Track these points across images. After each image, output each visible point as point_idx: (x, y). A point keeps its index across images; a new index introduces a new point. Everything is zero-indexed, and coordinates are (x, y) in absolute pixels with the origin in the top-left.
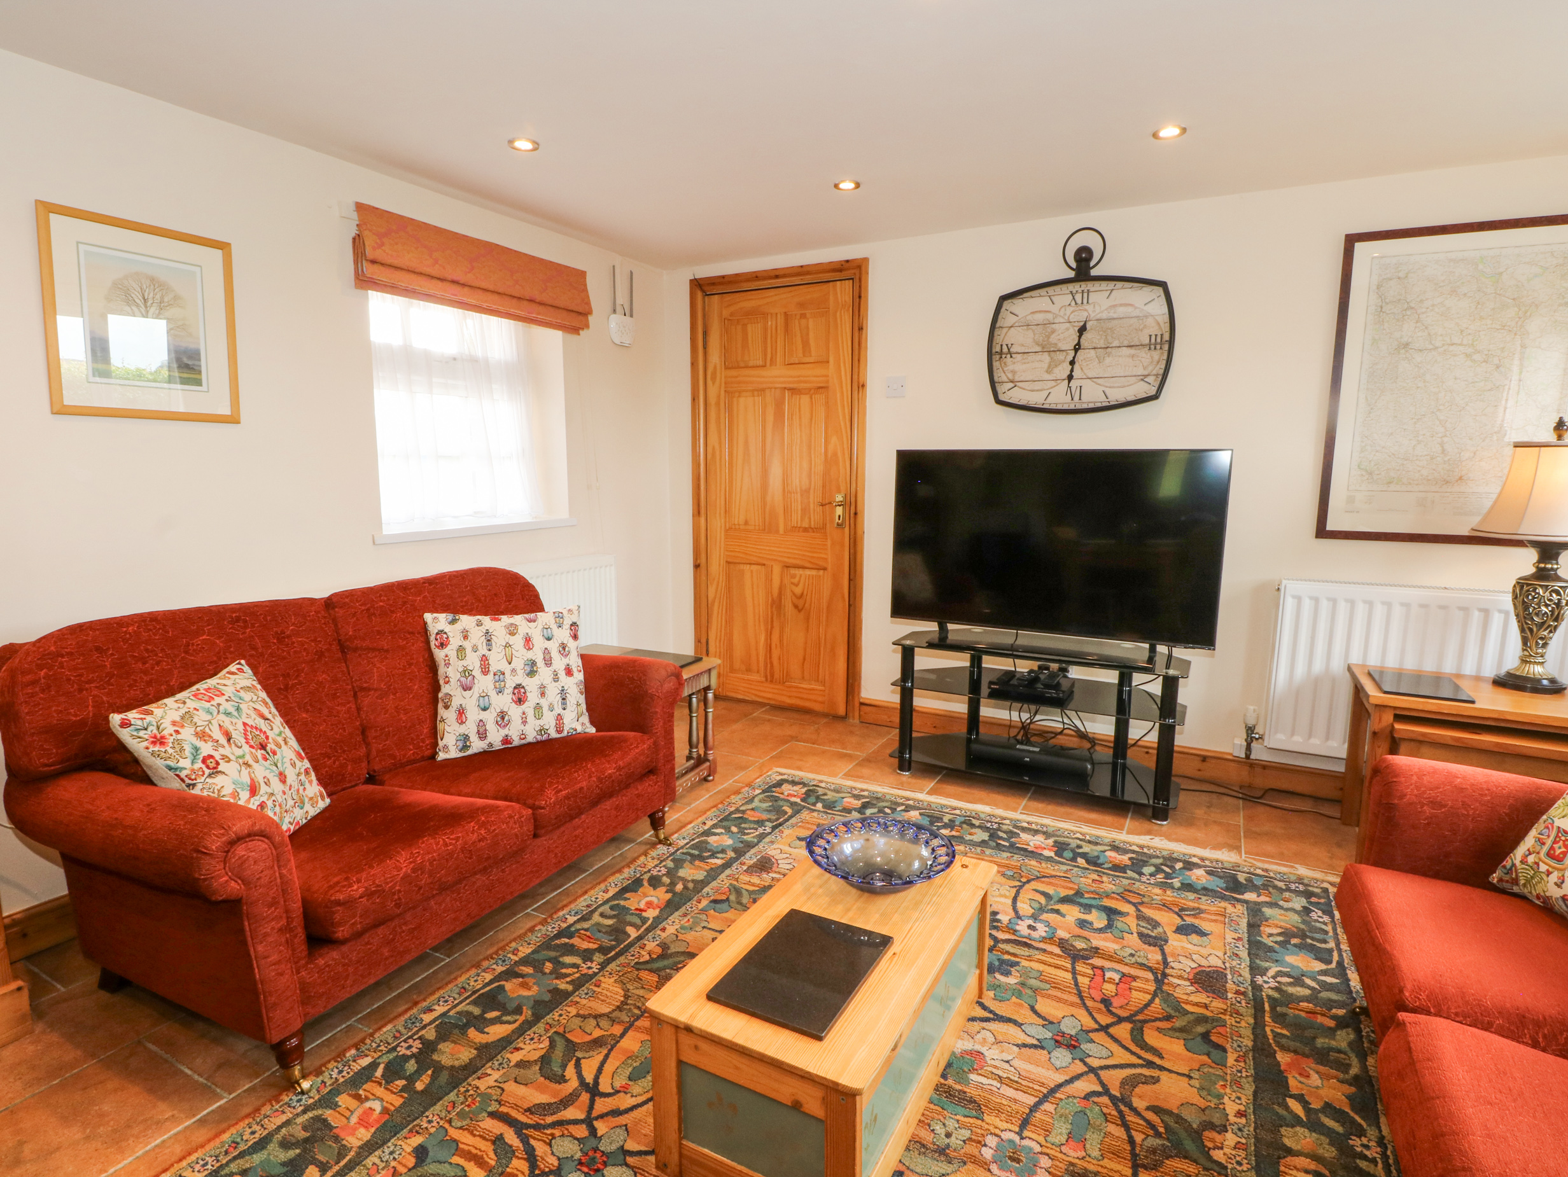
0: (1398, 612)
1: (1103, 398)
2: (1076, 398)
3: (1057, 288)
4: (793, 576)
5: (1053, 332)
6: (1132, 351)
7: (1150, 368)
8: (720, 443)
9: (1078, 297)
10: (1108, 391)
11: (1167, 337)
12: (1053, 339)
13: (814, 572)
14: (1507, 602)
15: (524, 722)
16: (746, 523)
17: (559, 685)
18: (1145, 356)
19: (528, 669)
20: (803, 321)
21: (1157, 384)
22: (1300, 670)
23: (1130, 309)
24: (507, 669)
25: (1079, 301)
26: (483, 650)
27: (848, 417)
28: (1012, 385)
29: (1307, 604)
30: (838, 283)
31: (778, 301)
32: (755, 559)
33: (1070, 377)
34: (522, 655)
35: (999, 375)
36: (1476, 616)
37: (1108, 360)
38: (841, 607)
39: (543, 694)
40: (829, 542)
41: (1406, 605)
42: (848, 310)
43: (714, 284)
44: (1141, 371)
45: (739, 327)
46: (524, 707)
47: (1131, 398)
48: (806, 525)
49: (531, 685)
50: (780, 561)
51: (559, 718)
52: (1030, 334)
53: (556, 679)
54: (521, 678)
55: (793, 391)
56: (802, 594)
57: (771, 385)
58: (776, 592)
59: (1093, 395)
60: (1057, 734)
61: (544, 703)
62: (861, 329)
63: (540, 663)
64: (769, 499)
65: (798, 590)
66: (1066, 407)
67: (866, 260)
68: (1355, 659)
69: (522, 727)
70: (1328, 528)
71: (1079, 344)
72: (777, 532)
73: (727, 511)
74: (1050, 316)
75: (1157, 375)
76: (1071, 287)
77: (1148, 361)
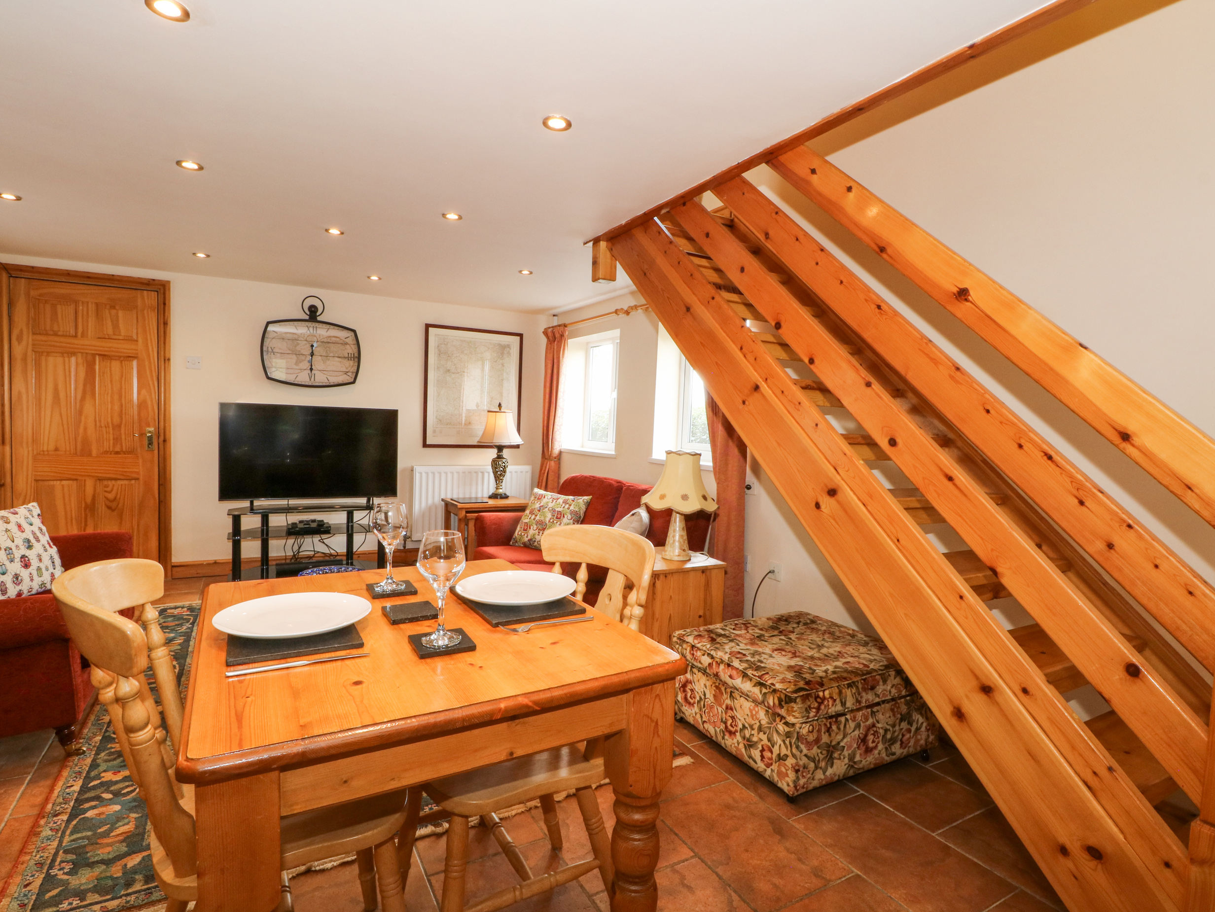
0: (456, 475)
1: (327, 381)
2: (313, 379)
3: (299, 323)
4: (107, 486)
5: (298, 344)
6: (340, 360)
7: (350, 369)
8: (27, 389)
9: (311, 329)
10: (329, 378)
11: (356, 355)
12: (298, 348)
13: (126, 482)
14: (490, 469)
15: (32, 580)
16: (56, 449)
17: (47, 554)
18: (346, 362)
19: (27, 545)
20: (113, 312)
21: (354, 377)
22: (424, 505)
23: (338, 339)
24: (13, 546)
25: (311, 331)
27: (155, 377)
28: (275, 369)
29: (424, 475)
30: (145, 292)
31: (90, 295)
32: (67, 476)
33: (311, 369)
34: (19, 538)
35: (268, 363)
36: (480, 474)
37: (328, 362)
38: (152, 503)
39: (40, 560)
40: (140, 461)
41: (458, 473)
42: (154, 310)
43: (21, 270)
44: (345, 370)
45: (48, 307)
46: (30, 570)
47: (341, 382)
48: (118, 449)
49: (32, 555)
50: (93, 477)
51: (53, 575)
52: (285, 344)
53: (46, 550)
54: (23, 551)
55: (104, 356)
56: (115, 498)
57: (82, 351)
58: (89, 500)
59: (320, 378)
62: (166, 324)
63: (33, 540)
64: (81, 431)
65: (111, 496)
66: (307, 384)
67: (169, 282)
68: (443, 497)
69: (31, 583)
70: (428, 443)
71: (312, 352)
72: (90, 455)
73: (35, 440)
74: (295, 336)
75: (352, 372)
76: (307, 323)
77: (350, 365)
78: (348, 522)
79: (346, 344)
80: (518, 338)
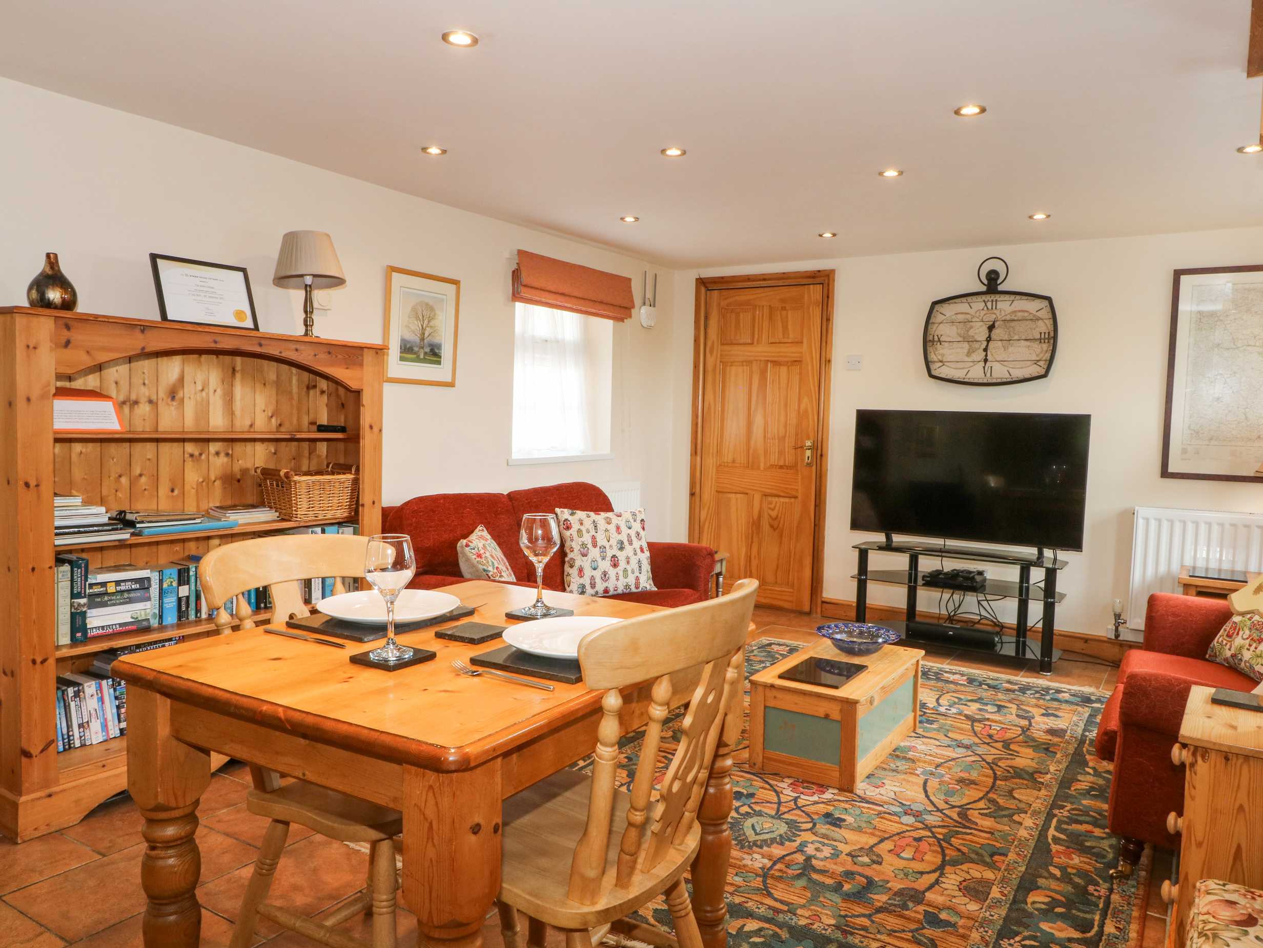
0: (1216, 529)
1: (1008, 376)
2: (988, 375)
3: (974, 298)
4: (771, 503)
5: (971, 327)
6: (1028, 343)
7: (1041, 355)
8: (715, 400)
9: (989, 305)
10: (1011, 371)
11: (1052, 334)
12: (971, 332)
13: (787, 500)
15: (617, 579)
16: (734, 461)
17: (637, 557)
18: (1037, 347)
19: (619, 546)
20: (784, 313)
21: (1045, 367)
22: (1150, 571)
23: (1026, 314)
24: (607, 545)
25: (990, 307)
26: (593, 532)
27: (816, 384)
28: (941, 364)
29: (1153, 524)
30: (812, 286)
31: (765, 298)
32: (740, 489)
33: (986, 361)
34: (615, 538)
35: (932, 357)
37: (1011, 349)
38: (808, 526)
39: (628, 562)
40: (800, 477)
41: (1222, 525)
42: (819, 306)
43: (715, 282)
44: (1034, 358)
45: (733, 316)
46: (617, 569)
47: (1028, 376)
48: (781, 463)
49: (621, 556)
50: (760, 491)
51: (637, 579)
52: (954, 328)
53: (635, 554)
54: (615, 551)
55: (775, 363)
56: (777, 516)
57: (757, 358)
58: (756, 516)
59: (999, 372)
61: (629, 568)
62: (828, 320)
63: (626, 543)
64: (752, 443)
65: (774, 514)
66: (981, 381)
67: (833, 271)
68: (1188, 564)
69: (616, 582)
70: (1170, 470)
71: (989, 337)
72: (758, 468)
73: (719, 452)
74: (969, 317)
75: (1046, 360)
76: (984, 297)
77: (1040, 351)
78: (1021, 581)
79: (1038, 319)
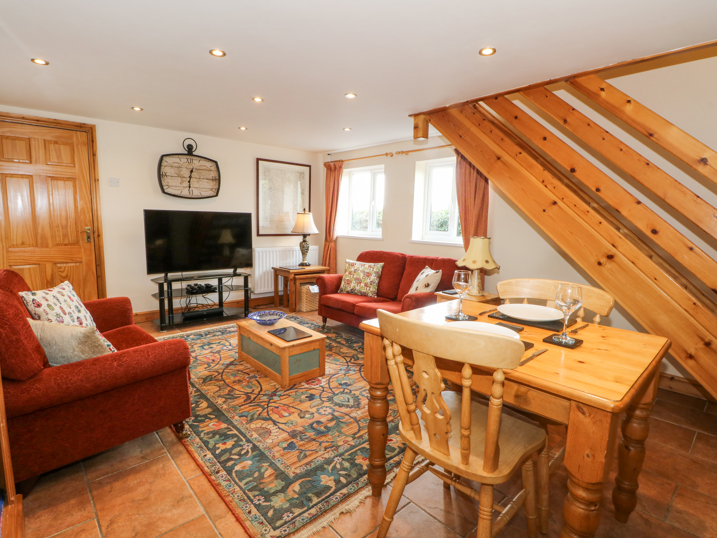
0: (278, 253)
1: (200, 195)
2: (191, 194)
3: (182, 156)
4: (60, 268)
5: (181, 170)
6: (207, 181)
7: (213, 186)
9: (189, 160)
10: (201, 192)
11: (217, 178)
12: (182, 173)
13: (73, 264)
14: (298, 248)
18: (211, 182)
20: (57, 146)
21: (217, 192)
22: (261, 271)
23: (206, 167)
24: (71, 311)
25: (190, 162)
27: (89, 193)
28: (168, 187)
29: (261, 253)
30: (78, 132)
31: (38, 133)
32: (32, 262)
33: (190, 187)
35: (164, 184)
36: (291, 252)
37: (200, 183)
40: (82, 250)
41: (279, 251)
42: (85, 145)
44: (210, 187)
47: (208, 195)
48: (66, 242)
49: (82, 316)
50: (52, 262)
52: (173, 170)
55: (54, 178)
56: (67, 275)
58: (49, 277)
59: (196, 193)
60: (195, 307)
62: (94, 155)
64: (40, 231)
65: (64, 274)
66: (188, 196)
67: (94, 126)
68: (272, 266)
70: (260, 233)
71: (191, 176)
72: (47, 246)
74: (180, 165)
75: (216, 189)
76: (187, 157)
77: (212, 185)
78: (219, 284)
79: (211, 170)
80: (308, 168)
